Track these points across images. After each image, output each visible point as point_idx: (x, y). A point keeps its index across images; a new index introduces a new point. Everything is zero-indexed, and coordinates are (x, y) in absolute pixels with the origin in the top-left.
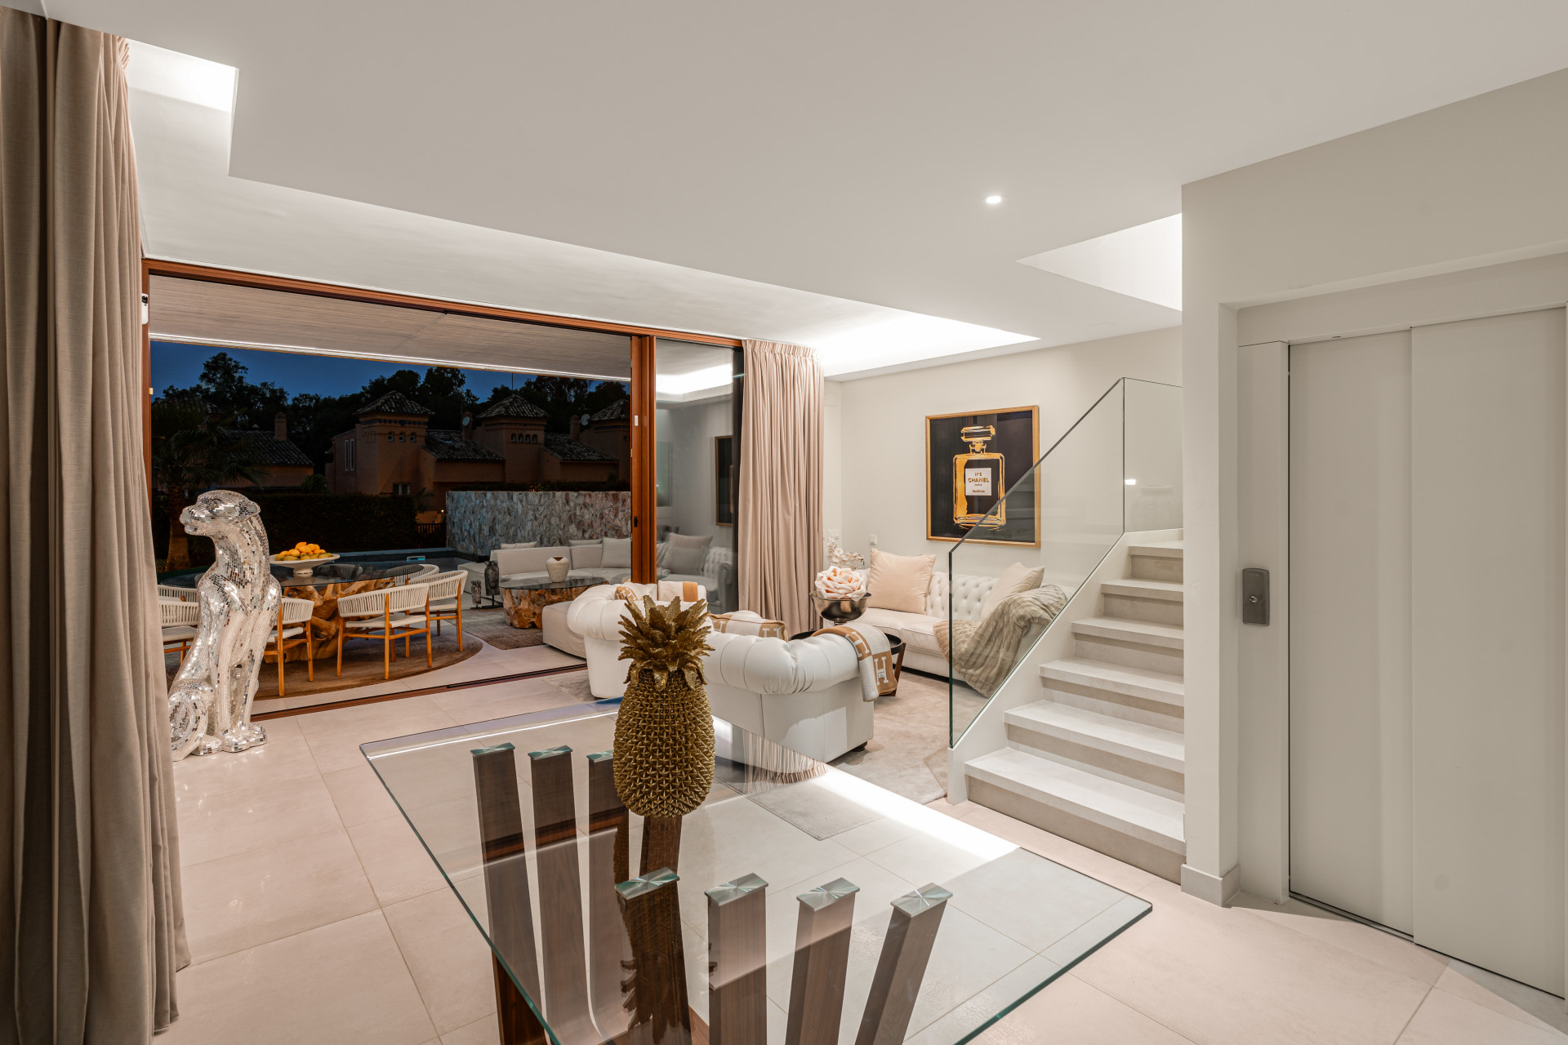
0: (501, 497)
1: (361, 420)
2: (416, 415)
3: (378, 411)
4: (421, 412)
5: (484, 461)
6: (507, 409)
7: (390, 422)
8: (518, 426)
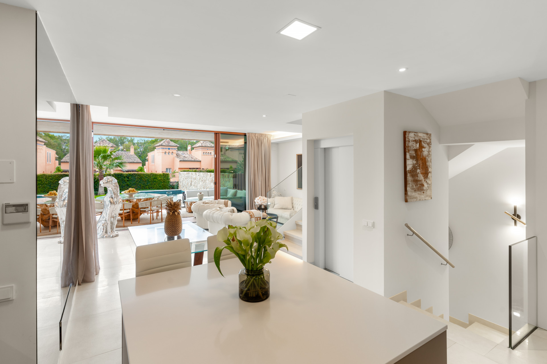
0: (193, 174)
1: (156, 148)
2: (173, 146)
3: (161, 145)
4: (175, 145)
5: (194, 161)
6: (202, 144)
7: (165, 148)
8: (205, 150)
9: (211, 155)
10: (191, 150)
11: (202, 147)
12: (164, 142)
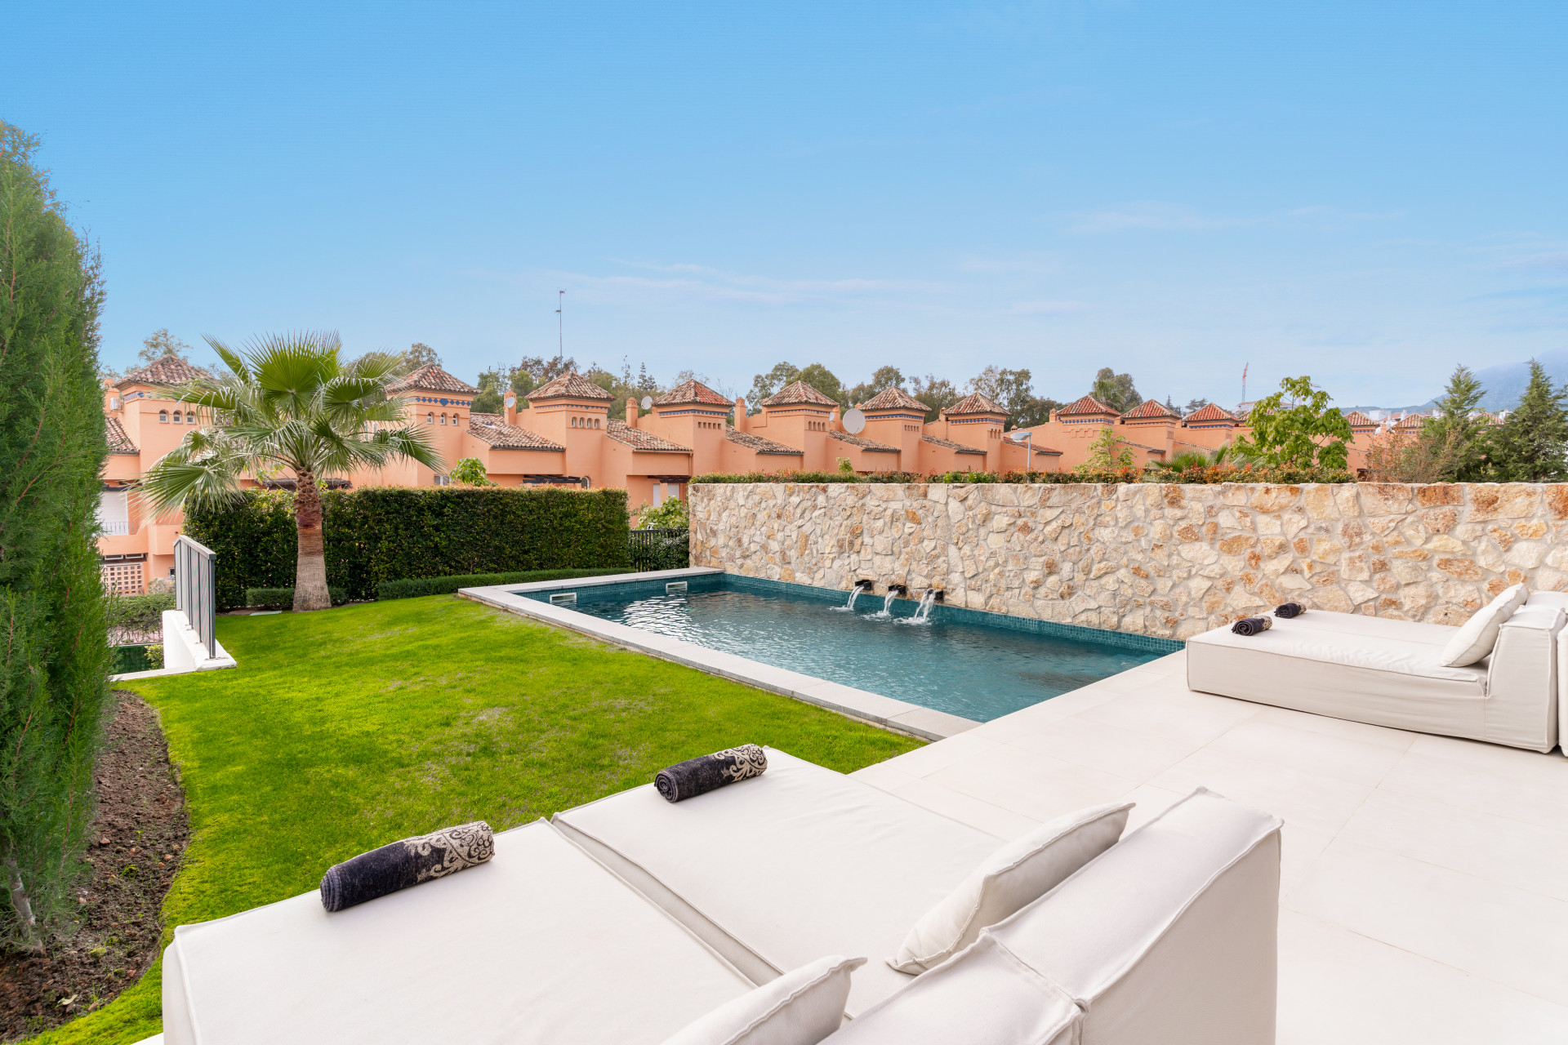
2: (459, 392)
3: (415, 388)
4: (466, 390)
5: (543, 449)
6: (566, 387)
7: (430, 400)
8: (579, 409)
9: (598, 429)
10: (519, 410)
11: (570, 397)
12: (424, 376)
